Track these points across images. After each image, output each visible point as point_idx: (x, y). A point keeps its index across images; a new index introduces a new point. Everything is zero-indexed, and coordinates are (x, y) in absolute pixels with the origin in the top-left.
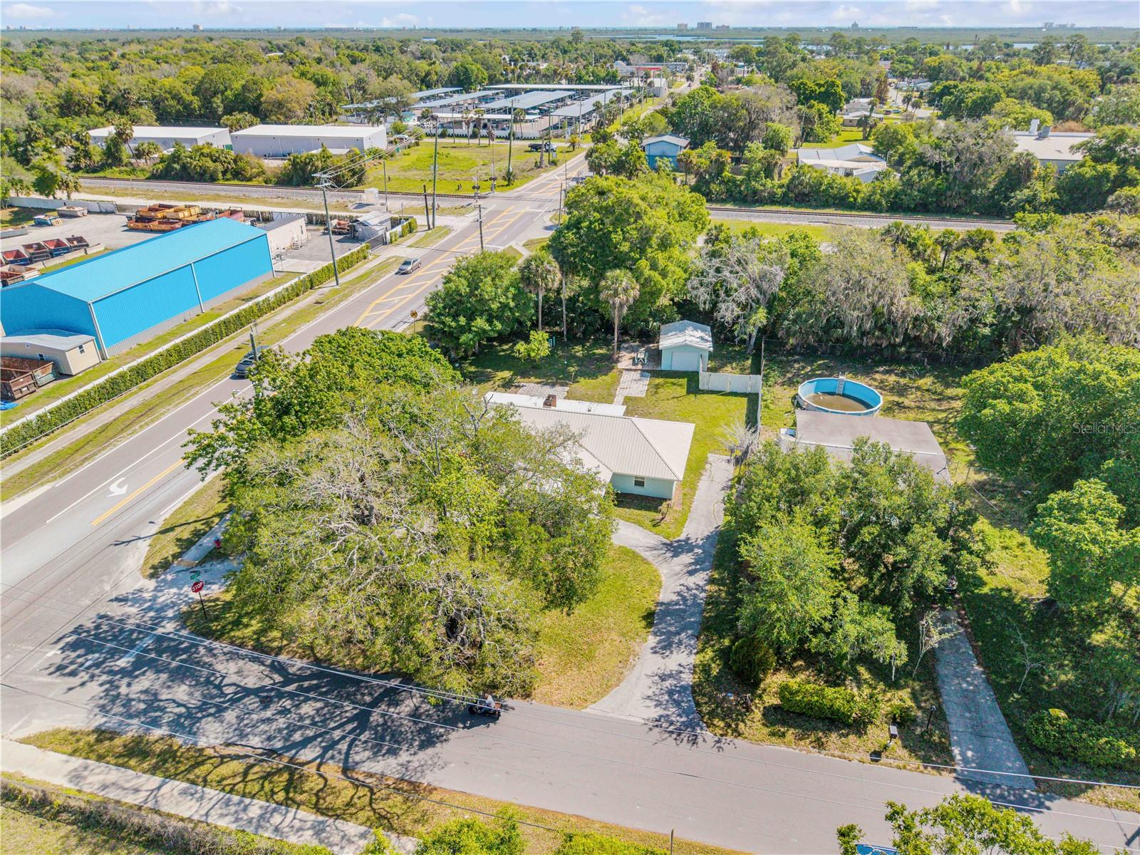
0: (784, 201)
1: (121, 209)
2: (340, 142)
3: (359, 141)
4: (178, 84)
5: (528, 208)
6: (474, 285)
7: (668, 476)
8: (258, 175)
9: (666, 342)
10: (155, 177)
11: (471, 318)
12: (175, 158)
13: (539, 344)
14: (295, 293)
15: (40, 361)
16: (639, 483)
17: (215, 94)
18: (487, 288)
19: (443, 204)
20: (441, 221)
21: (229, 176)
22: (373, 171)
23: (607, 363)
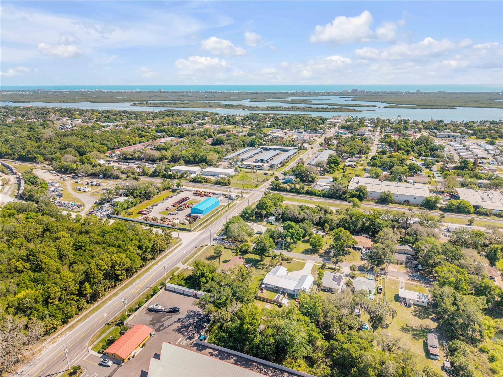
0: (305, 194)
1: (190, 190)
2: (225, 174)
3: (229, 174)
4: (188, 154)
5: (258, 193)
6: (247, 211)
7: (263, 231)
9: (269, 218)
10: (190, 181)
11: (246, 214)
12: (196, 178)
13: (254, 218)
14: (223, 208)
15: (197, 217)
16: (260, 232)
17: (196, 156)
18: (248, 211)
19: (244, 191)
20: (244, 195)
21: (205, 182)
22: (233, 181)
23: (262, 221)
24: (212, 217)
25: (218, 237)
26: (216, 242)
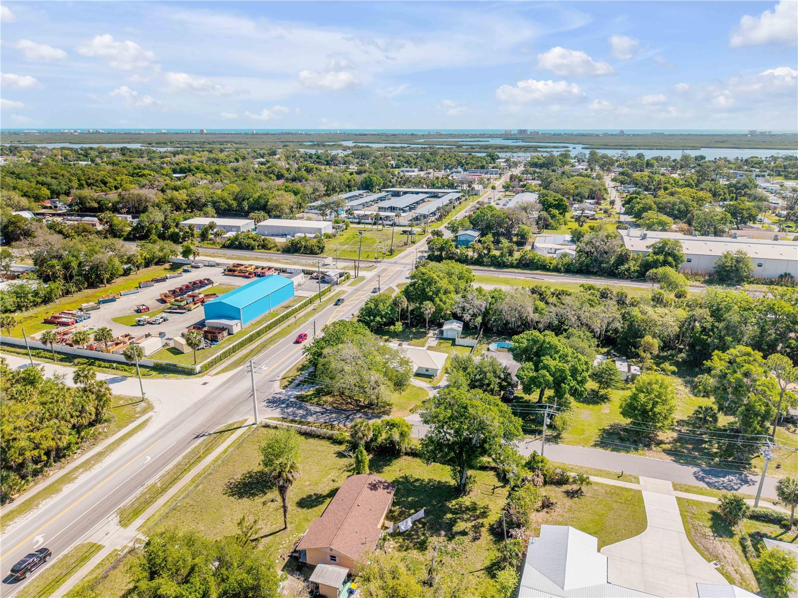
1: (218, 265)
2: (311, 230)
3: (320, 230)
4: (226, 194)
5: (398, 268)
6: (376, 306)
7: (435, 368)
8: (274, 247)
9: (445, 328)
10: (224, 247)
11: (375, 317)
12: (236, 238)
13: (399, 326)
14: (305, 305)
15: (223, 329)
16: (427, 370)
17: (243, 200)
18: (381, 307)
19: (362, 265)
20: (361, 273)
21: (260, 247)
22: (329, 245)
23: (424, 335)
24: (269, 327)
25: (283, 394)
26: (276, 413)
